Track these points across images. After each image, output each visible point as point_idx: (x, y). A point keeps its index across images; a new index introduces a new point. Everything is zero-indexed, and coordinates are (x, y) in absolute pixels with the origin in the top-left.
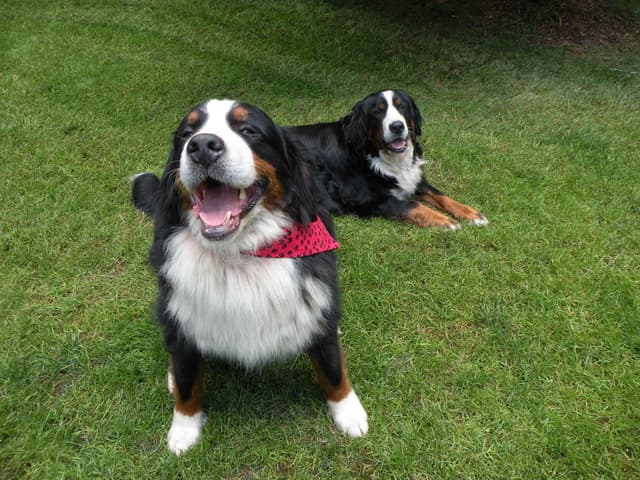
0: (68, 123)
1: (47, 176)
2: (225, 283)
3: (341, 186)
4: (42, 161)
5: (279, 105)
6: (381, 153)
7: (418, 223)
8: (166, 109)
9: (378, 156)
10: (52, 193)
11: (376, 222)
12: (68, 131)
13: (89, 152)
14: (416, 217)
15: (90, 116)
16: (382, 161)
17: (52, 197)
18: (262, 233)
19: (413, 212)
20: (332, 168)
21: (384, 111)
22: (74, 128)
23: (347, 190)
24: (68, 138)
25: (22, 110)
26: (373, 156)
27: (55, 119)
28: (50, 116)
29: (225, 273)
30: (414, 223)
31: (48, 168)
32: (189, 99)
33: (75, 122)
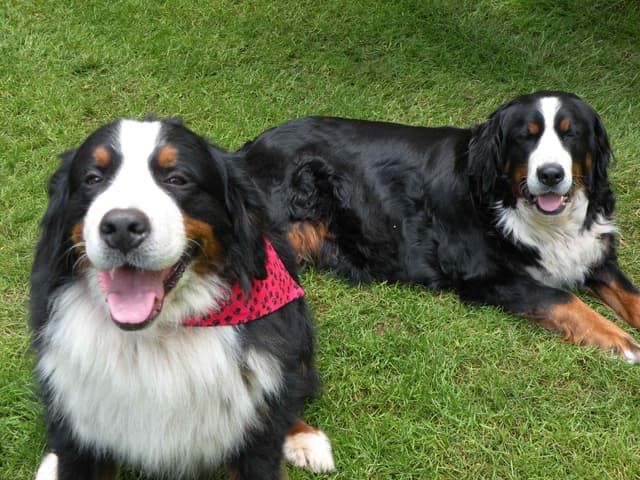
0: (85, 56)
1: (21, 132)
2: (135, 361)
3: (444, 241)
4: (21, 108)
5: (429, 85)
6: (520, 204)
7: (564, 333)
8: (246, 61)
9: (514, 207)
10: (12, 160)
11: (489, 314)
12: (81, 71)
13: (95, 108)
14: (561, 322)
15: (124, 53)
16: (520, 217)
17: (11, 166)
18: (188, 303)
19: (558, 311)
20: (435, 209)
21: (535, 137)
22: (93, 67)
23: (451, 250)
24: (77, 80)
25: (28, 24)
26: (506, 205)
27: (69, 47)
28: (65, 40)
29: (136, 348)
30: (556, 329)
31: (28, 120)
32: (289, 51)
33: (96, 58)
